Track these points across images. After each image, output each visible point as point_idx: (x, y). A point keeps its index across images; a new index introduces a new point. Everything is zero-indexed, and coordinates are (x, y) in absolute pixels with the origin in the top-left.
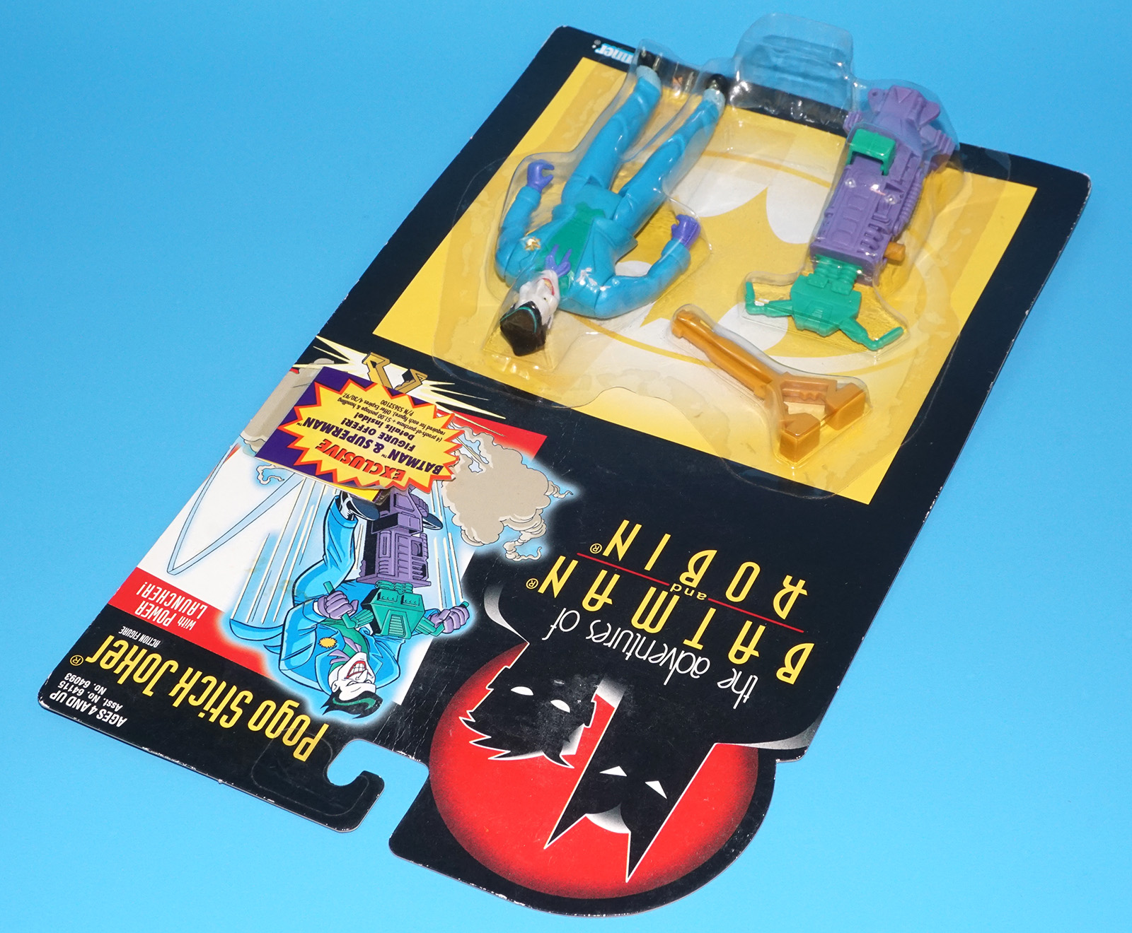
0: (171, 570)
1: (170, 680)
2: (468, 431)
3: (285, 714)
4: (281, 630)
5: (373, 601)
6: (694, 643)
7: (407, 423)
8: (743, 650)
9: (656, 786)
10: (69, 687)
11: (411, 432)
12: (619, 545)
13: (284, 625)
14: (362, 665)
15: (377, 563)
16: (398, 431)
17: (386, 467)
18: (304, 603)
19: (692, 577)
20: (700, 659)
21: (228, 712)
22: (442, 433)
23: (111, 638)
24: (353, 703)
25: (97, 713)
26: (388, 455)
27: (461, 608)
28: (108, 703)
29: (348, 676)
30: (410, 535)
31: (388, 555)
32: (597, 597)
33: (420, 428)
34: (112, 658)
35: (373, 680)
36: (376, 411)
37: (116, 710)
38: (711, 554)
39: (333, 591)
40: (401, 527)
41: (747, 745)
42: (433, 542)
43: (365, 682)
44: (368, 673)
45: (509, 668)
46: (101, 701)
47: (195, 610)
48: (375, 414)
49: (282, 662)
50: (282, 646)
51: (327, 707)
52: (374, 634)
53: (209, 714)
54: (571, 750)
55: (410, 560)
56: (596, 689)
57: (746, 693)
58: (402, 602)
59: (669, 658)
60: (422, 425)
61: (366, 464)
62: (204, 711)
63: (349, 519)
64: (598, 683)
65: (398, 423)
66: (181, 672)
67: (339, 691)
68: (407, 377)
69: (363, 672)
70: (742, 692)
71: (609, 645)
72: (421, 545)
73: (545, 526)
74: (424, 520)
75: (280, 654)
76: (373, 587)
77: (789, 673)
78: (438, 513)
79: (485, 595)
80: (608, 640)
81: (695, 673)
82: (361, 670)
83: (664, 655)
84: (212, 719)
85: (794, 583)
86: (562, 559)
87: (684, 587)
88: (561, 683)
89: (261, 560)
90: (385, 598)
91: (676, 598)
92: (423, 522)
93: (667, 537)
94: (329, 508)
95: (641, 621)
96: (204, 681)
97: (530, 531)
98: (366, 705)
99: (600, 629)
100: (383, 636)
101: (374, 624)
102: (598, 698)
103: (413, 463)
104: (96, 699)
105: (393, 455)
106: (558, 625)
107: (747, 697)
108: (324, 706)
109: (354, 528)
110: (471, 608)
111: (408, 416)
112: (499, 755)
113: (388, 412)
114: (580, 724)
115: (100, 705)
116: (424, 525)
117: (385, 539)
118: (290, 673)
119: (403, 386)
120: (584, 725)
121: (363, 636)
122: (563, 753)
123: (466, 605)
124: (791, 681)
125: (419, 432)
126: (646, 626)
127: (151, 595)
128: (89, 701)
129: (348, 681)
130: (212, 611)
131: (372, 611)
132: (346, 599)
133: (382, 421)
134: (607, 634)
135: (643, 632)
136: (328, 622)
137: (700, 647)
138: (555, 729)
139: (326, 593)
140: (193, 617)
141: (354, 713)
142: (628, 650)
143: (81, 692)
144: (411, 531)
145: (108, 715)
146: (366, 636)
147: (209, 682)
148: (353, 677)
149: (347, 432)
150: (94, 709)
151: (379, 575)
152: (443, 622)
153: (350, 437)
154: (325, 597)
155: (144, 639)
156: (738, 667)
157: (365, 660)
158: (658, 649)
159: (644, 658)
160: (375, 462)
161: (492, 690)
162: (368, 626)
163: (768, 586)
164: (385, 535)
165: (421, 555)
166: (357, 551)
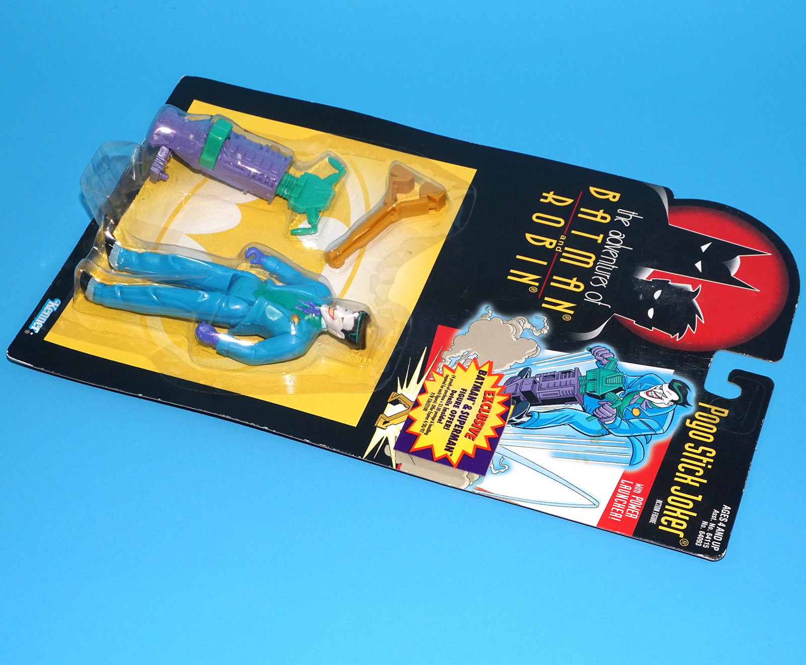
0: (596, 505)
1: (686, 488)
2: (441, 365)
3: (697, 425)
4: (633, 438)
5: (598, 394)
6: (600, 239)
7: (442, 396)
8: (601, 217)
9: (704, 248)
10: (707, 542)
11: (449, 392)
12: (529, 279)
13: (628, 437)
14: (650, 393)
15: (565, 397)
16: (450, 399)
17: (483, 402)
18: (607, 429)
19: (548, 243)
20: (611, 235)
21: (704, 453)
22: (447, 376)
23: (660, 527)
24: (679, 393)
25: (723, 522)
26: (472, 402)
27: (593, 351)
28: (714, 517)
29: (659, 398)
30: (538, 383)
31: (558, 392)
32: (574, 285)
33: (445, 388)
34: (677, 524)
35: (659, 386)
36: (434, 413)
37: (718, 512)
38: (528, 236)
39: (594, 415)
40: (532, 388)
41: (667, 211)
42: (542, 371)
43: (662, 389)
44: (655, 389)
45: (635, 321)
46: (713, 522)
47: (626, 486)
48: (436, 413)
49: (657, 433)
50: (644, 435)
51: (686, 405)
52: (623, 390)
53: (708, 463)
54: (689, 288)
55: (560, 380)
56: (642, 280)
57: (632, 214)
58: (595, 380)
59: (612, 249)
60: (442, 387)
61: (482, 412)
62: (707, 466)
63: (531, 416)
64: (638, 279)
65: (442, 399)
66: (678, 484)
67: (672, 401)
68: (395, 403)
69: (655, 392)
70: (631, 215)
71: (608, 276)
72: (545, 376)
73: (518, 317)
74: (524, 377)
75: (651, 435)
76: (586, 397)
77: (613, 196)
78: (517, 371)
79: (579, 340)
80: (606, 278)
81: (622, 236)
82: (653, 393)
83: (610, 251)
84: (712, 461)
85: (546, 198)
86: (544, 305)
87: (557, 245)
88: (641, 296)
89: (577, 457)
90: (593, 389)
91: (566, 249)
92: (526, 377)
93: (518, 257)
94: (524, 428)
95: (588, 263)
96: (683, 470)
97: (522, 324)
98: (679, 387)
99: (597, 281)
100: (624, 386)
101: (616, 391)
102: (648, 278)
103: (476, 388)
104: (712, 525)
105: (471, 398)
106: (598, 301)
107: (634, 213)
108: (686, 407)
109: (538, 412)
110: (591, 346)
111: (435, 395)
112: (700, 318)
113: (433, 407)
114: (669, 285)
115: (717, 522)
116: (528, 377)
117: (544, 395)
118: (665, 428)
119: (405, 404)
120: (670, 283)
121: (627, 395)
122: (691, 290)
123: (589, 349)
124: (618, 195)
125: (448, 388)
126: (591, 261)
127: (620, 512)
128: (715, 529)
129: (663, 398)
130: (625, 476)
131: (606, 394)
132: (599, 408)
133: (442, 408)
134: (600, 278)
135: (595, 262)
136: (619, 414)
137: (602, 236)
138: (675, 296)
139: (596, 419)
140: (633, 486)
141: (687, 392)
142: (611, 268)
143: (709, 535)
144: (535, 382)
145: (723, 516)
146: (625, 394)
147: (683, 467)
148: (660, 396)
149: (456, 425)
150: (720, 524)
151: (576, 394)
152: (606, 359)
153: (460, 423)
154: (599, 419)
155: (657, 509)
156: (613, 218)
157: (645, 391)
158: (608, 254)
159: (615, 260)
160: (480, 407)
161: (653, 328)
162: (618, 394)
163: (550, 209)
164: (541, 395)
165: (554, 376)
166: (557, 408)
